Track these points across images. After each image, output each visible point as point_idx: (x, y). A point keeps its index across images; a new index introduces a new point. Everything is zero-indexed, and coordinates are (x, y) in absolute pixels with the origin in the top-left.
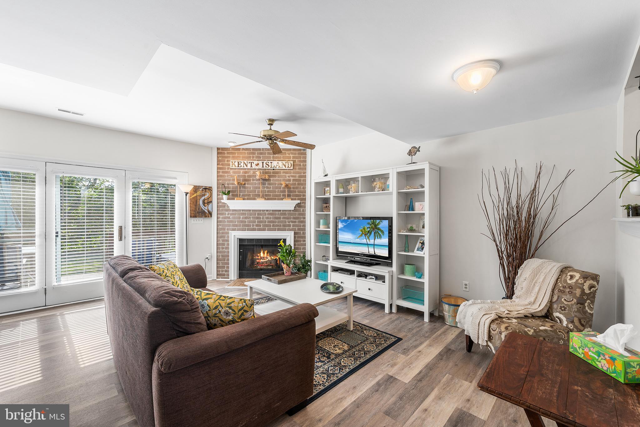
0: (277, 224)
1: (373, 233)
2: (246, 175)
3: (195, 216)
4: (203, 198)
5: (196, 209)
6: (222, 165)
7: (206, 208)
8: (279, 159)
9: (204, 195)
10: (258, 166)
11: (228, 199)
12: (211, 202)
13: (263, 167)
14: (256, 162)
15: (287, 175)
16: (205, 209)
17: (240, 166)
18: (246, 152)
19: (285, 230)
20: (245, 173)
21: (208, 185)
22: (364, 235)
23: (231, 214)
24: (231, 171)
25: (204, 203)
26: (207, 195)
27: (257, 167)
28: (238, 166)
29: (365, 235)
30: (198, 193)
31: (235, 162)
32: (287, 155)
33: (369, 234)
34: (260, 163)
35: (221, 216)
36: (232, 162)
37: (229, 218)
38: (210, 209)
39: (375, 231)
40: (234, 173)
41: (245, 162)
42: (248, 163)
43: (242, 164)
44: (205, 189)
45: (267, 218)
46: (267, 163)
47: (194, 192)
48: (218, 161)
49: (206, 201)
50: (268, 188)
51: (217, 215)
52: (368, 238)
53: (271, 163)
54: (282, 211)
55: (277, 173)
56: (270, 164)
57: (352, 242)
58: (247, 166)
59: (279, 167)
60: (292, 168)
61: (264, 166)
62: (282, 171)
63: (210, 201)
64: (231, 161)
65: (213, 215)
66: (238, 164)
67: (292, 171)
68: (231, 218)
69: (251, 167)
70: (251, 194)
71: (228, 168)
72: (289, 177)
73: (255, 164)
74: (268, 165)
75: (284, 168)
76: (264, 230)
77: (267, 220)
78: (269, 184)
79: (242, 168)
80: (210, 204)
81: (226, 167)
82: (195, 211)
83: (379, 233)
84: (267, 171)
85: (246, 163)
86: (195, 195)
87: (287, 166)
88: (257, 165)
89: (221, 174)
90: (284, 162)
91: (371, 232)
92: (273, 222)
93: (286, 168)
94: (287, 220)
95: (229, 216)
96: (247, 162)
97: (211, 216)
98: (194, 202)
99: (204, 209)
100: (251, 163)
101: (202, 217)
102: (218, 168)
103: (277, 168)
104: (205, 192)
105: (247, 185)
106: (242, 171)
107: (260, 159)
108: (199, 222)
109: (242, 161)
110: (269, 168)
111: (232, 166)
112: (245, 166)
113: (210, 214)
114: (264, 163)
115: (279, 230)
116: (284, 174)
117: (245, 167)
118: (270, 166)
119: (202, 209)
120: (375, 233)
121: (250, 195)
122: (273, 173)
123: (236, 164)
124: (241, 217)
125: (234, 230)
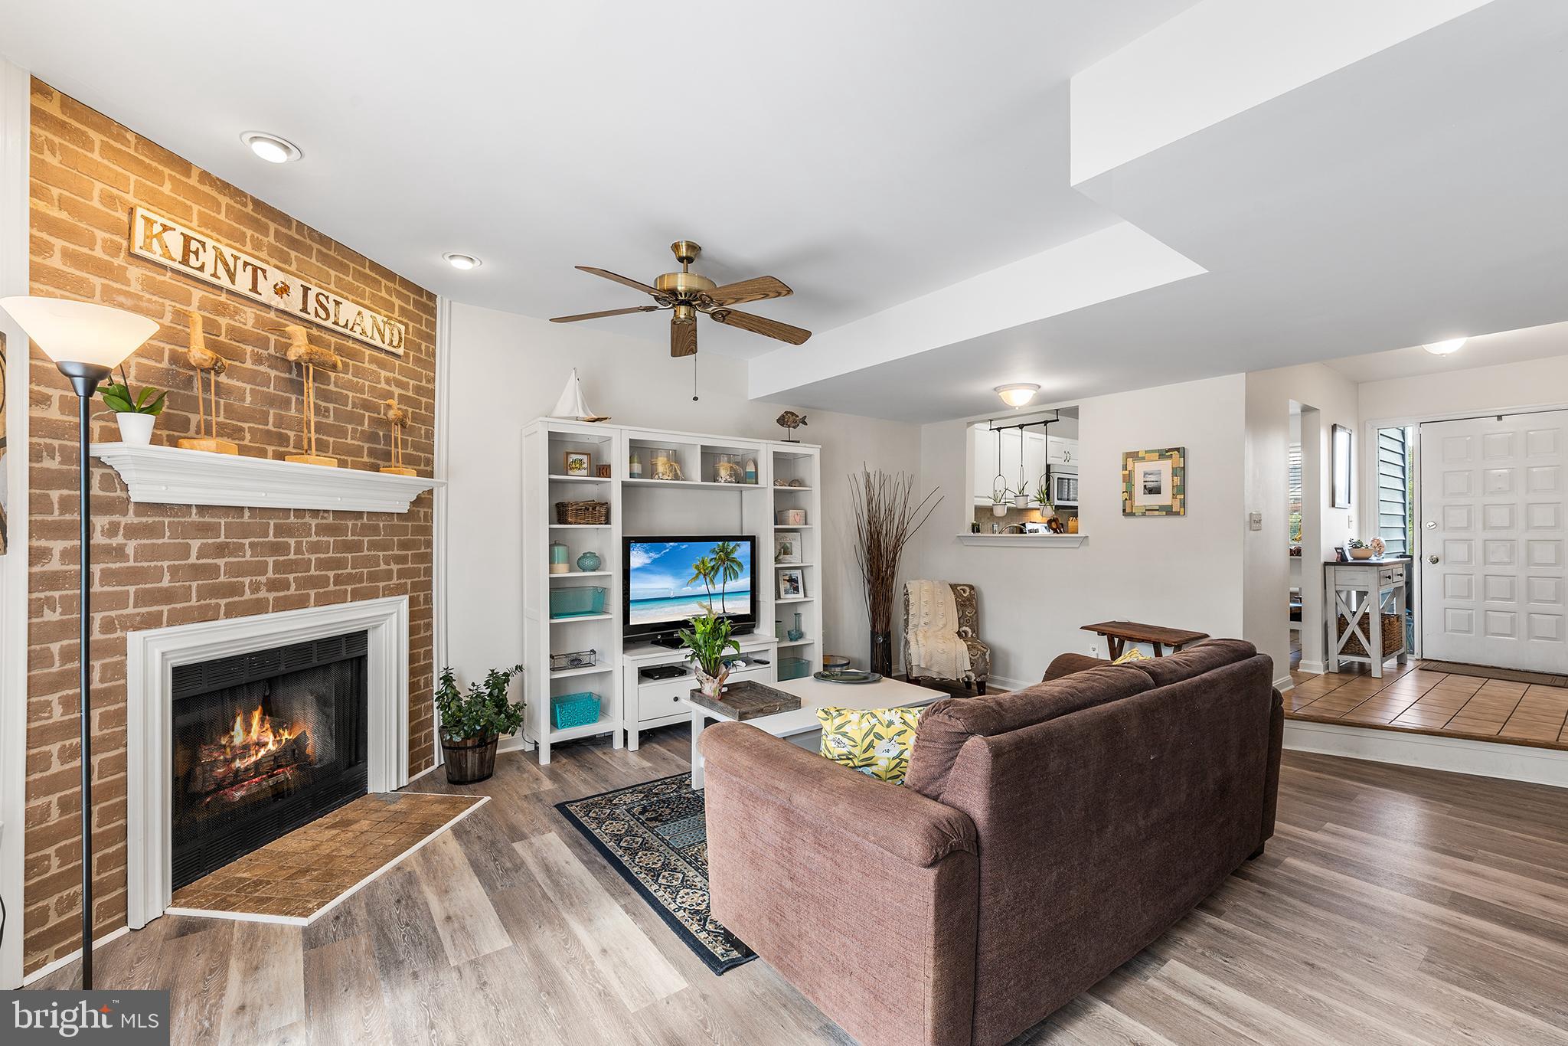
0: (349, 570)
1: (721, 570)
2: (223, 321)
6: (68, 207)
8: (358, 299)
10: (285, 295)
11: (162, 439)
13: (304, 310)
14: (273, 275)
15: (383, 373)
17: (193, 262)
18: (224, 200)
19: (372, 594)
20: (220, 309)
22: (702, 576)
23: (132, 532)
24: (135, 272)
27: (277, 302)
28: (183, 262)
29: (705, 575)
31: (165, 228)
32: (385, 294)
33: (712, 573)
34: (293, 285)
35: (59, 545)
36: (149, 222)
37: (118, 552)
39: (725, 565)
40: (147, 285)
41: (228, 252)
42: (240, 264)
43: (208, 257)
45: (315, 548)
46: (322, 299)
48: (41, 172)
51: (30, 535)
52: (712, 581)
53: (337, 303)
54: (365, 515)
55: (352, 353)
56: (331, 307)
57: (672, 595)
58: (232, 276)
59: (363, 333)
60: (401, 351)
61: (310, 307)
62: (369, 352)
64: (137, 210)
65: (9, 541)
66: (186, 250)
67: (401, 363)
68: (130, 550)
69: (254, 289)
70: (246, 425)
72: (388, 381)
73: (271, 282)
74: (326, 310)
75: (376, 341)
76: (300, 603)
77: (313, 557)
81: (100, 234)
83: (733, 569)
84: (316, 331)
85: (231, 262)
87: (386, 339)
88: (282, 290)
89: (59, 263)
90: (376, 318)
91: (718, 568)
92: (339, 564)
93: (386, 347)
94: (381, 554)
95: (119, 539)
96: (236, 258)
100: (255, 269)
103: (357, 336)
110: (329, 324)
111: (144, 247)
112: (222, 272)
114: (311, 295)
115: (358, 595)
116: (373, 367)
117: (224, 281)
118: (332, 318)
120: (725, 570)
121: (242, 429)
123: (174, 242)
124: (195, 544)
125: (151, 622)
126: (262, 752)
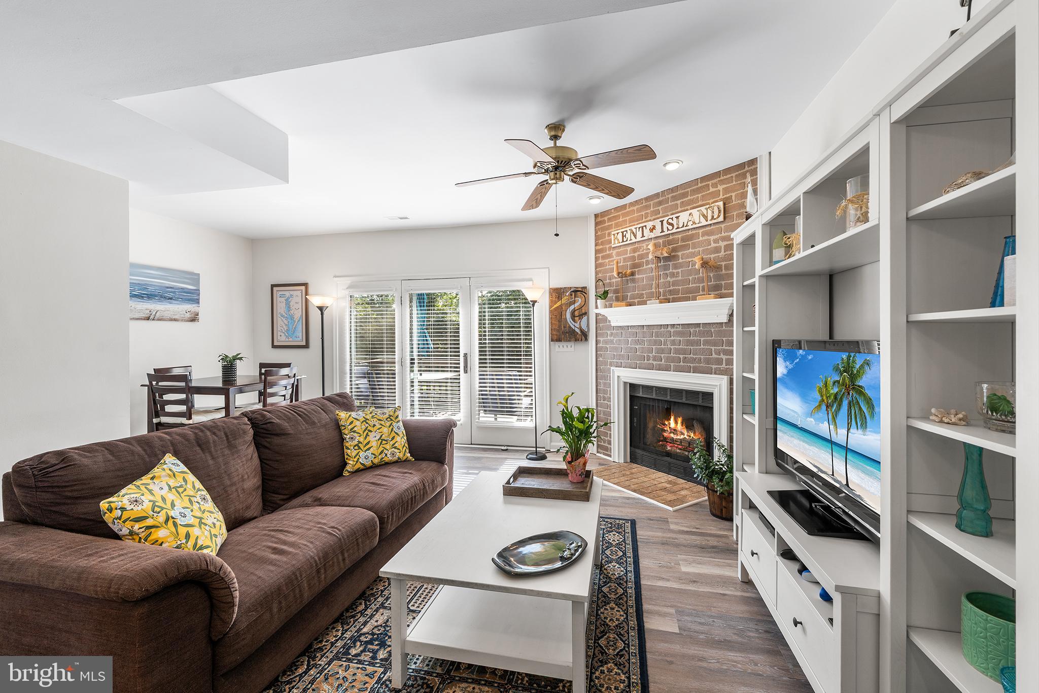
0: (692, 356)
1: (845, 403)
2: (636, 254)
3: (559, 340)
4: (572, 307)
5: (560, 326)
6: (602, 244)
7: (577, 325)
8: (695, 205)
9: (574, 303)
10: (654, 230)
11: (606, 307)
12: (585, 314)
13: (663, 231)
14: (650, 225)
15: (712, 238)
16: (575, 326)
17: (625, 240)
18: (635, 208)
19: (709, 372)
20: (634, 251)
21: (579, 284)
22: (824, 407)
23: (615, 335)
24: (614, 252)
25: (573, 316)
26: (579, 301)
27: (652, 235)
28: (623, 241)
29: (827, 407)
30: (564, 300)
31: (618, 233)
32: (716, 188)
33: (835, 406)
34: (657, 223)
35: (602, 339)
36: (614, 235)
37: (612, 341)
38: (584, 327)
39: (850, 398)
40: (618, 254)
41: (633, 228)
42: (638, 229)
43: (628, 236)
44: (576, 291)
45: (673, 343)
46: (670, 221)
47: (557, 300)
48: (597, 238)
49: (577, 313)
50: (673, 275)
51: (596, 337)
52: (834, 419)
53: (677, 218)
54: (701, 325)
55: (691, 238)
56: (674, 222)
58: (635, 237)
59: (694, 223)
60: (721, 219)
61: (665, 229)
62: (701, 231)
63: (583, 311)
64: (613, 233)
65: (589, 338)
66: (623, 236)
67: (723, 226)
68: (615, 341)
69: (643, 236)
70: (644, 292)
71: (610, 248)
72: (716, 241)
73: (648, 228)
74: (672, 225)
75: (704, 223)
76: (667, 369)
77: (672, 347)
78: (675, 267)
79: (629, 242)
80: (585, 318)
81: (608, 246)
82: (558, 331)
83: (860, 408)
84: (671, 237)
85: (635, 231)
86: (559, 304)
87: (709, 218)
88: (653, 229)
89: (600, 261)
90: (703, 208)
91: (841, 398)
92: (684, 352)
93: (709, 222)
94: (713, 348)
95: (612, 338)
96: (636, 228)
97: (586, 339)
98: (557, 316)
99: (573, 327)
100: (643, 228)
101: (569, 341)
102: (596, 251)
103: (690, 227)
104: (575, 297)
105: (637, 276)
106: (629, 249)
107: (658, 216)
108: (567, 349)
109: (628, 229)
110: (674, 231)
111: (614, 244)
112: (633, 237)
113: (584, 336)
114: (665, 223)
115: (696, 370)
116: (706, 238)
117: (634, 240)
118: (676, 227)
119: (570, 327)
120: (850, 403)
121: (642, 294)
122: (683, 239)
123: (620, 237)
124: (630, 340)
125: (619, 366)
126: (682, 437)
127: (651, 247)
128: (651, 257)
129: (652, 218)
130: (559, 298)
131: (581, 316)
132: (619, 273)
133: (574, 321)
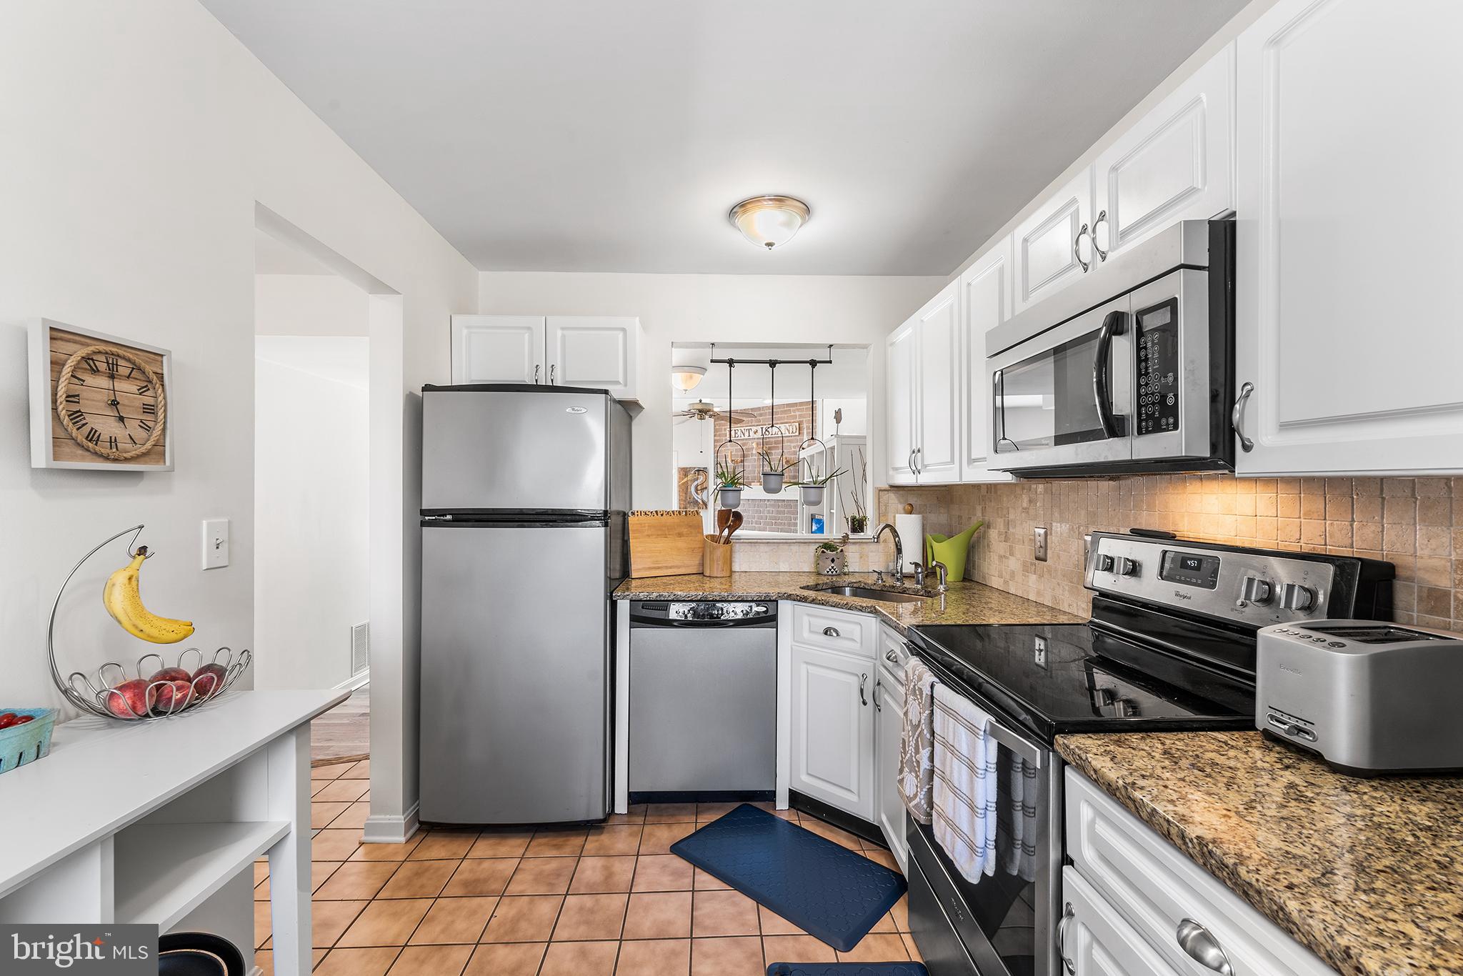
2: (744, 448)
3: (685, 508)
4: (696, 483)
5: (686, 498)
6: (719, 435)
8: (782, 421)
9: (697, 479)
10: (757, 433)
13: (762, 435)
14: (754, 429)
15: (792, 445)
16: (698, 497)
17: (737, 436)
21: (702, 466)
24: (729, 444)
25: (697, 490)
26: (701, 478)
27: (756, 436)
30: (690, 477)
32: (792, 414)
34: (759, 428)
38: (705, 499)
40: (732, 446)
43: (739, 433)
44: (698, 471)
45: (769, 512)
46: (767, 429)
47: (684, 477)
48: (716, 430)
49: (699, 488)
51: (714, 506)
54: (786, 501)
60: (797, 434)
65: (709, 507)
66: (735, 433)
67: (798, 438)
71: (726, 440)
72: (794, 447)
73: (753, 431)
74: (768, 432)
75: (788, 434)
77: (768, 515)
79: (739, 438)
80: (705, 491)
81: (724, 438)
82: (685, 501)
84: (768, 440)
86: (685, 480)
87: (791, 432)
89: (718, 449)
90: (787, 425)
93: (791, 435)
96: (745, 429)
97: (706, 508)
98: (684, 489)
100: (749, 430)
101: (693, 509)
102: (715, 440)
104: (698, 475)
107: (760, 423)
109: (739, 429)
110: (770, 436)
111: (729, 437)
112: (742, 435)
113: (705, 505)
114: (764, 429)
116: (789, 444)
117: (743, 437)
118: (771, 433)
119: (694, 498)
122: (775, 443)
127: (754, 445)
128: (754, 452)
129: (756, 424)
130: (686, 475)
131: (702, 490)
132: (732, 461)
133: (697, 493)
